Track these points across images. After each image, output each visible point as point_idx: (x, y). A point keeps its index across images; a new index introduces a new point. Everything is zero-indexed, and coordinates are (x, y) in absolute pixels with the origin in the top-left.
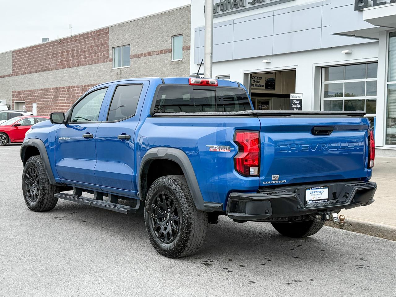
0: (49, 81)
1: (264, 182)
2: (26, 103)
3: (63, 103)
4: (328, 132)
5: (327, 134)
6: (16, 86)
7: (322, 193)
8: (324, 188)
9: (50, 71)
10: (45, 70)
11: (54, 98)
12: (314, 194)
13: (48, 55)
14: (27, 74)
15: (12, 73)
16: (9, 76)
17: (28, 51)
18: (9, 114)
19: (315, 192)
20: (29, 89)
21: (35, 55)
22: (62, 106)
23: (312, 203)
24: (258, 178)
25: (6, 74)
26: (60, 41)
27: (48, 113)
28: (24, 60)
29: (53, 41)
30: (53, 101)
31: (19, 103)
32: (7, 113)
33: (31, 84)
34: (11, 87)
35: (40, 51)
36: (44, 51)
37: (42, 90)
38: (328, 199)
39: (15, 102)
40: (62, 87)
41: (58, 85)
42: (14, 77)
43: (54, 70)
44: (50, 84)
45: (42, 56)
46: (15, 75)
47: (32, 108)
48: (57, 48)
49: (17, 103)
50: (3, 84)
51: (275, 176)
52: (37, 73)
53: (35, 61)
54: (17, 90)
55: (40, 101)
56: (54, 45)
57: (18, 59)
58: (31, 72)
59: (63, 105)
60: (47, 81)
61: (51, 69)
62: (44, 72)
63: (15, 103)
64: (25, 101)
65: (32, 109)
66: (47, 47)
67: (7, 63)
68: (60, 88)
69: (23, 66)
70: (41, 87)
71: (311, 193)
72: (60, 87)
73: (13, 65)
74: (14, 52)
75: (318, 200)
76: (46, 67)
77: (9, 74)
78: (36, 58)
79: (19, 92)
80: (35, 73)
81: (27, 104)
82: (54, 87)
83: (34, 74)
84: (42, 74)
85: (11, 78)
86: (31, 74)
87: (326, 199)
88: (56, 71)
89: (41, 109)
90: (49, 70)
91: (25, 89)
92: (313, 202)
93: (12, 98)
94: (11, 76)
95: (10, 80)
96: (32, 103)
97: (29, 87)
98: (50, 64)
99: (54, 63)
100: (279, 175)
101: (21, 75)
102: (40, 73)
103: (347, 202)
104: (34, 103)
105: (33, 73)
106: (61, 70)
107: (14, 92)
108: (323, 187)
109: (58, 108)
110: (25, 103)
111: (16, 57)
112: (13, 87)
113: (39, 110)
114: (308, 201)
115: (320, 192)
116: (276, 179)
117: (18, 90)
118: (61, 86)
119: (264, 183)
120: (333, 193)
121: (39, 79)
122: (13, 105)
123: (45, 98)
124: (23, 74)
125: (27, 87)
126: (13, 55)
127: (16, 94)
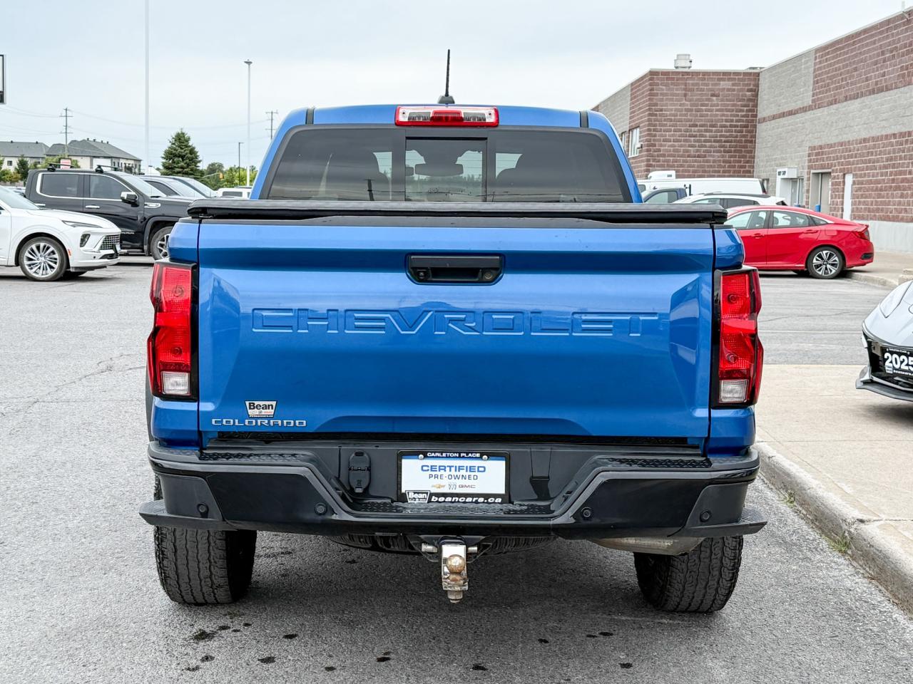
0: (881, 118)
1: (214, 420)
2: (832, 174)
3: (905, 173)
4: (480, 274)
5: (477, 280)
6: (816, 134)
7: (476, 473)
8: (485, 457)
9: (882, 93)
10: (873, 92)
11: (887, 160)
12: (438, 473)
13: (883, 53)
14: (839, 102)
15: (810, 103)
16: (804, 110)
17: (843, 48)
18: (726, 201)
19: (443, 468)
20: (840, 139)
21: (856, 56)
22: (903, 181)
23: (430, 501)
24: (191, 406)
25: (799, 105)
26: (907, 16)
27: (874, 198)
28: (836, 70)
29: (895, 17)
30: (885, 167)
31: (822, 174)
32: (721, 199)
33: (845, 128)
34: (807, 135)
35: (867, 45)
36: (874, 43)
37: (865, 140)
38: (508, 498)
39: (813, 171)
40: (906, 133)
41: (898, 127)
42: (815, 111)
43: (892, 89)
44: (882, 125)
45: (870, 56)
46: (815, 106)
47: (844, 185)
48: (902, 32)
49: (819, 173)
50: (792, 130)
51: (256, 403)
52: (858, 99)
53: (856, 69)
54: (817, 143)
55: (860, 169)
56: (896, 27)
57: (824, 67)
58: (846, 99)
59: (906, 178)
60: (877, 118)
61: (886, 86)
62: (872, 96)
63: (814, 173)
64: (830, 170)
65: (843, 188)
66: (881, 33)
67: (803, 78)
68: (902, 135)
69: (832, 83)
70: (864, 135)
71: (425, 468)
72: (901, 133)
73: (814, 82)
74: (817, 50)
75: (459, 495)
76: (876, 84)
77: (805, 105)
78: (858, 63)
79: (821, 147)
80: (854, 99)
81: (834, 178)
82: (889, 132)
83: (853, 101)
84: (868, 100)
85: (809, 115)
86: (845, 103)
87: (496, 496)
88: (896, 91)
89: (860, 189)
90: (882, 91)
91: (834, 140)
92: (434, 499)
93: (807, 164)
94: (809, 110)
95: (806, 119)
96: (844, 175)
97: (841, 134)
98: (884, 75)
99: (892, 71)
100: (274, 403)
101: (828, 105)
102: (862, 99)
103: (555, 514)
104: (848, 173)
105: (851, 99)
106: (906, 88)
107: (812, 148)
108: (478, 455)
109: (893, 185)
110: (830, 173)
111: (820, 62)
112: (810, 135)
113: (856, 191)
114: (411, 495)
115: (471, 469)
116: (261, 412)
117: (820, 144)
118: (904, 130)
119: (213, 423)
120: (533, 477)
121: (861, 113)
122: (809, 179)
123: (869, 161)
124: (831, 104)
125: (837, 135)
126: (816, 58)
127: (817, 152)
